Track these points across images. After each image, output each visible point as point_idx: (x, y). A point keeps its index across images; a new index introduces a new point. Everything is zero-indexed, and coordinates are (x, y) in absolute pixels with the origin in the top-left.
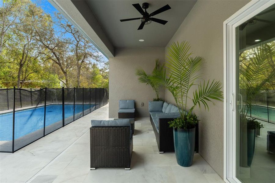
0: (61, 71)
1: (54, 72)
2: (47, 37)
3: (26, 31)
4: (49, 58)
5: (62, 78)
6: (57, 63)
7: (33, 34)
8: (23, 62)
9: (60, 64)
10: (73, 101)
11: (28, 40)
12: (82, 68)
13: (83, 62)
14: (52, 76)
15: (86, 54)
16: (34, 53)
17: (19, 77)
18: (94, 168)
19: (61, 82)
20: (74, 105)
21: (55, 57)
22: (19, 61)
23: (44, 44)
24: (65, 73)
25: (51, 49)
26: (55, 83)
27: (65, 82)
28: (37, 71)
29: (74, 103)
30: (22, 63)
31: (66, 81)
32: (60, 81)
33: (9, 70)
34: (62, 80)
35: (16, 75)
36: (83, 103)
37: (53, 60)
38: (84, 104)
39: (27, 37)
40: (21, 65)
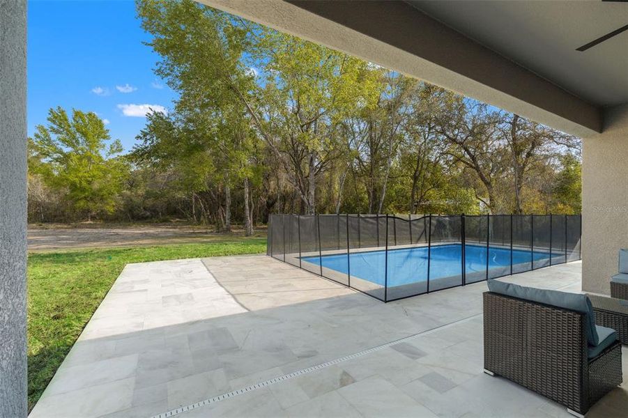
0: (479, 181)
1: (467, 185)
2: (454, 123)
3: (421, 123)
4: (457, 160)
5: (482, 194)
6: (471, 166)
7: (432, 125)
8: (418, 173)
9: (477, 168)
10: (486, 239)
11: (425, 136)
12: (527, 169)
13: (532, 155)
14: (463, 191)
15: (537, 136)
16: (433, 156)
17: (413, 196)
18: (492, 374)
19: (481, 203)
20: (488, 247)
21: (468, 156)
22: (413, 172)
23: (448, 137)
24: (488, 184)
25: (461, 143)
26: (468, 205)
27: (488, 202)
28: (438, 186)
29: (488, 244)
30: (417, 175)
31: (490, 200)
32: (478, 201)
33: (401, 186)
34: (482, 199)
35: (410, 194)
36: (511, 246)
37: (464, 162)
38: (513, 248)
39: (424, 131)
40: (415, 178)
